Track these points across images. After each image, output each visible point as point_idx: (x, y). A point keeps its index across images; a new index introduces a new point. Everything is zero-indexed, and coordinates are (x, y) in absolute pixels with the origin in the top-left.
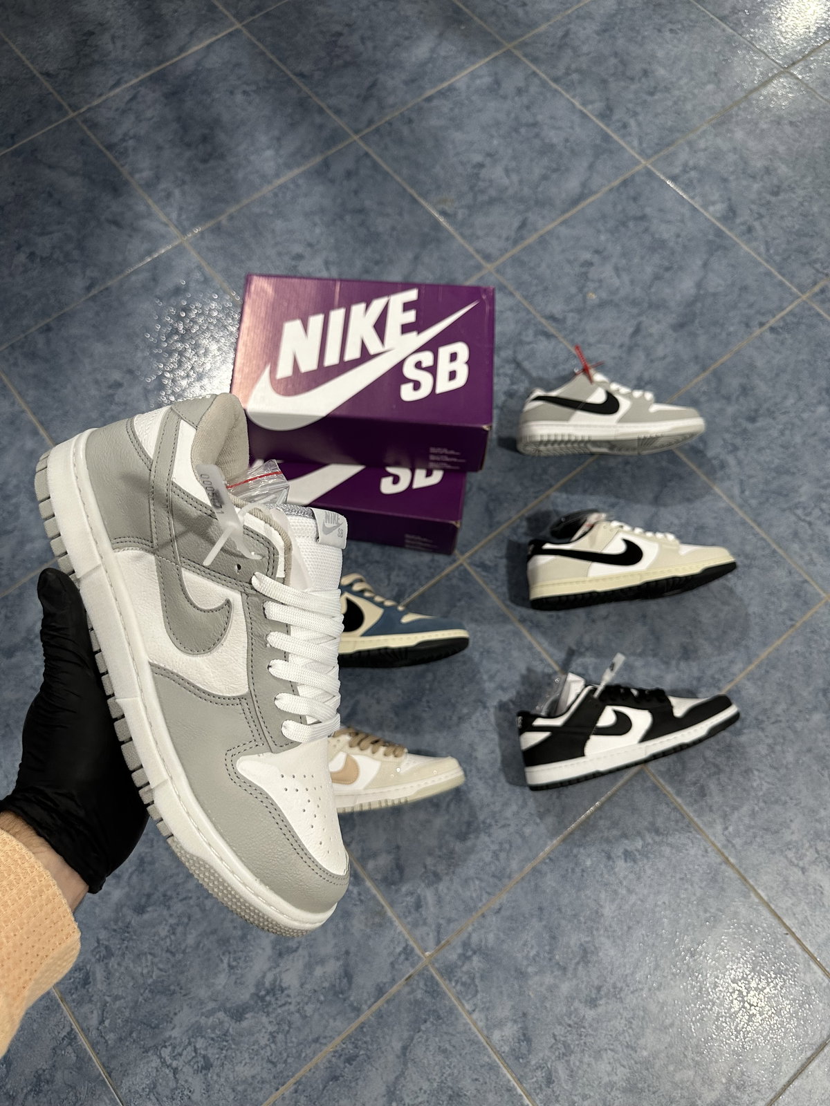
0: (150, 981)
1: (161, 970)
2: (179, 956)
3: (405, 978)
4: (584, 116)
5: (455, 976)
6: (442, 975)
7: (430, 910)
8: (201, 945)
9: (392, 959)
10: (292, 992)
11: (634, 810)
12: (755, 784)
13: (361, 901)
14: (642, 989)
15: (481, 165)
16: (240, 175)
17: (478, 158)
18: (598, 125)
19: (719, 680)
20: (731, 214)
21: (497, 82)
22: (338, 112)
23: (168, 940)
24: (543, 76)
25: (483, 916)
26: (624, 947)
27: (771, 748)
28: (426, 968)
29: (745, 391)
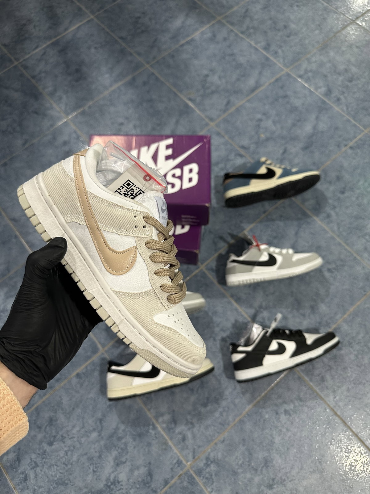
0: (56, 479)
1: (61, 473)
2: (69, 466)
3: (178, 476)
4: (256, 49)
5: (202, 474)
6: (196, 474)
7: (190, 441)
8: (80, 461)
9: (171, 466)
10: (124, 483)
11: (289, 389)
12: (349, 375)
13: (156, 437)
14: (295, 480)
15: (207, 76)
16: (93, 87)
17: (205, 72)
18: (263, 53)
19: (330, 323)
20: (329, 92)
21: (214, 36)
22: (139, 54)
23: (64, 459)
24: (236, 31)
25: (216, 444)
26: (286, 458)
27: (357, 356)
28: (188, 471)
29: (338, 178)
